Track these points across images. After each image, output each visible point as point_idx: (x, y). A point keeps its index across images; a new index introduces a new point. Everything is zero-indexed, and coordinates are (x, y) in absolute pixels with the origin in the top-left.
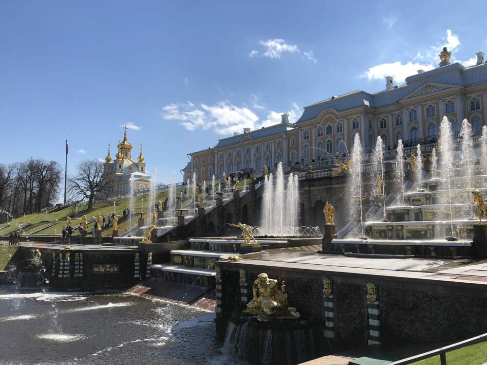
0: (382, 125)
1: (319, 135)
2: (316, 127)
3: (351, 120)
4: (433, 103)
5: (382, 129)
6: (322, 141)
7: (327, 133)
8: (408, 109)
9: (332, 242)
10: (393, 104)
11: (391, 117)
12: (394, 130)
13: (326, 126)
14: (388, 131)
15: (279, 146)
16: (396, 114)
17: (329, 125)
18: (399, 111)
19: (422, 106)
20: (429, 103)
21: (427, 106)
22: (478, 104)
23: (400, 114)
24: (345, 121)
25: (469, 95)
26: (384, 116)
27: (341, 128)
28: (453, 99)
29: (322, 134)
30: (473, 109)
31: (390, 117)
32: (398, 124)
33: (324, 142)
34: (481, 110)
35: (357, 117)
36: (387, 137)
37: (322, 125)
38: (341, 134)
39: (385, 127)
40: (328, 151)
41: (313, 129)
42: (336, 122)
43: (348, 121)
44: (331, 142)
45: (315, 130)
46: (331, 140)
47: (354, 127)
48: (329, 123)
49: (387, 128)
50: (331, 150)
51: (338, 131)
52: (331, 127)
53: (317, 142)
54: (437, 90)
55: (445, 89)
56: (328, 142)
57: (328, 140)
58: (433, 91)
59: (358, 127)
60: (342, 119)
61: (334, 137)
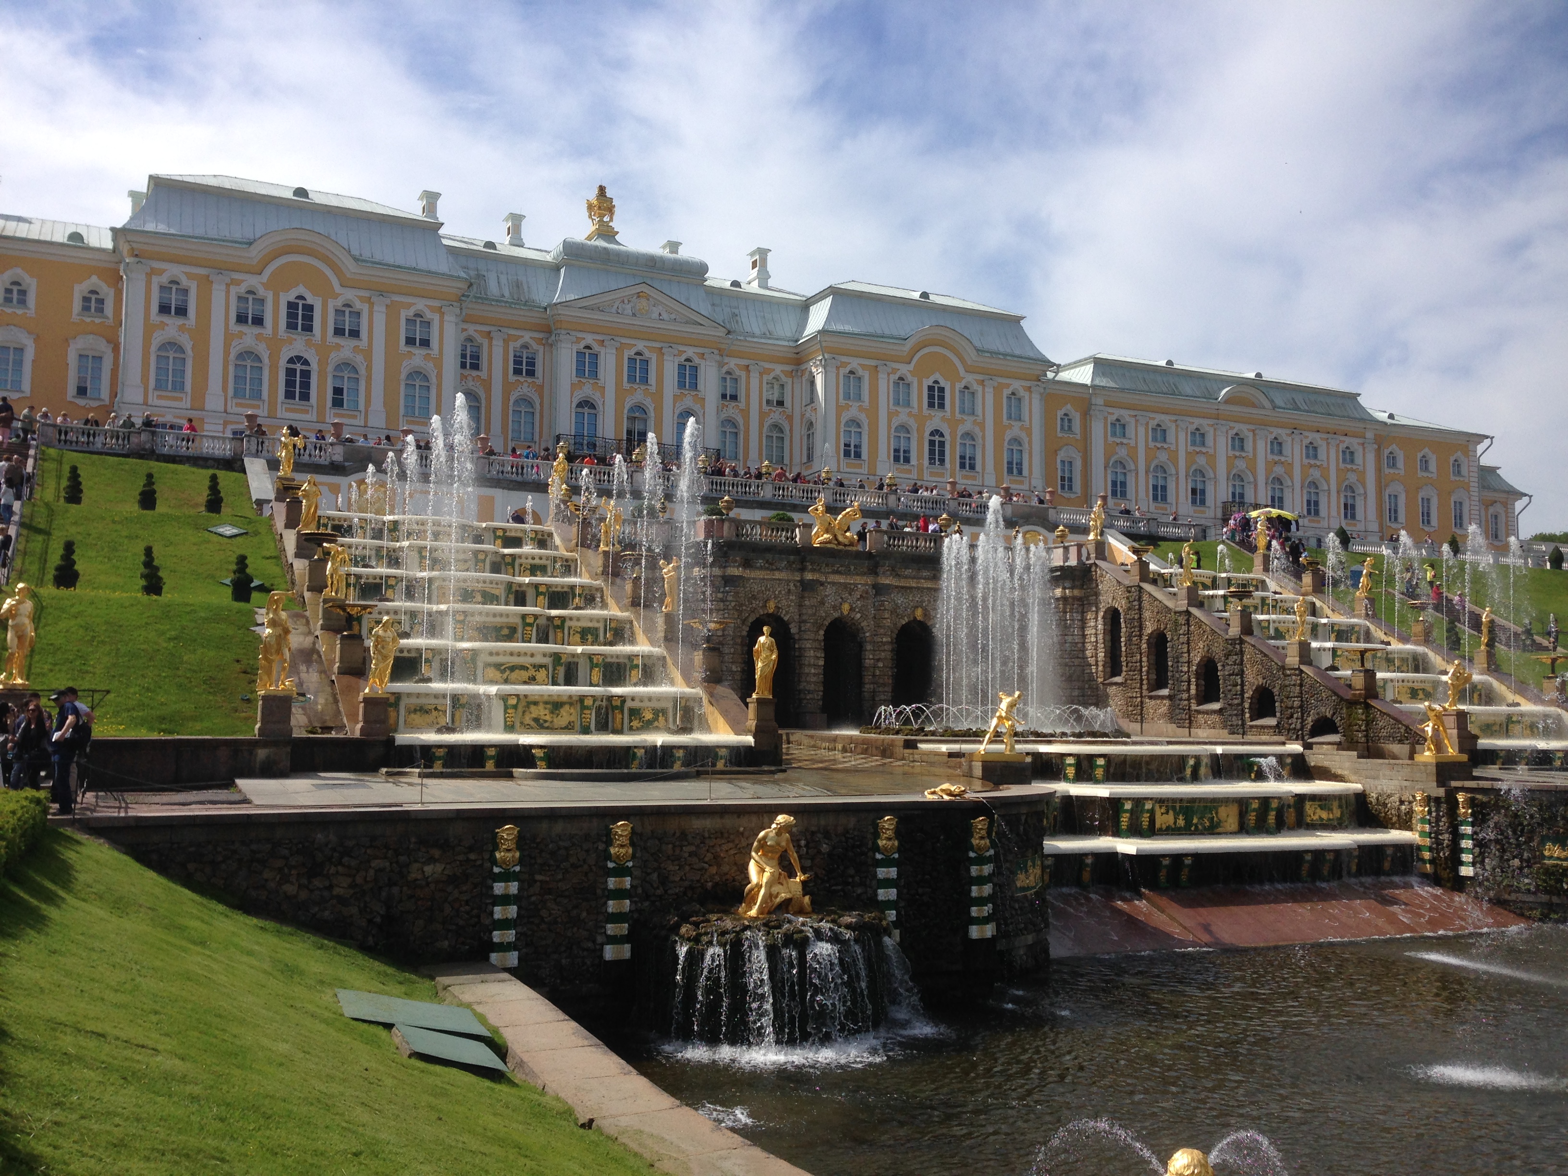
1: (241, 320)
2: (233, 282)
3: (404, 314)
4: (650, 349)
6: (263, 350)
8: (576, 340)
9: (1479, 747)
11: (501, 343)
12: (507, 389)
13: (291, 297)
14: (486, 384)
16: (521, 337)
17: (301, 298)
18: (531, 335)
19: (620, 346)
20: (639, 345)
21: (632, 352)
24: (381, 308)
26: (480, 332)
27: (355, 324)
28: (700, 356)
29: (257, 321)
31: (498, 344)
32: (517, 372)
33: (273, 357)
34: (742, 405)
35: (432, 309)
36: (483, 402)
37: (266, 286)
38: (356, 349)
39: (475, 367)
40: (290, 395)
41: (215, 286)
42: (336, 296)
43: (392, 310)
44: (306, 363)
45: (228, 292)
46: (306, 356)
47: (410, 341)
48: (301, 290)
49: (483, 374)
50: (305, 397)
51: (339, 332)
52: (309, 308)
53: (234, 344)
54: (665, 316)
55: (687, 323)
56: (291, 361)
57: (293, 354)
58: (655, 315)
59: (425, 343)
60: (366, 294)
61: (324, 350)
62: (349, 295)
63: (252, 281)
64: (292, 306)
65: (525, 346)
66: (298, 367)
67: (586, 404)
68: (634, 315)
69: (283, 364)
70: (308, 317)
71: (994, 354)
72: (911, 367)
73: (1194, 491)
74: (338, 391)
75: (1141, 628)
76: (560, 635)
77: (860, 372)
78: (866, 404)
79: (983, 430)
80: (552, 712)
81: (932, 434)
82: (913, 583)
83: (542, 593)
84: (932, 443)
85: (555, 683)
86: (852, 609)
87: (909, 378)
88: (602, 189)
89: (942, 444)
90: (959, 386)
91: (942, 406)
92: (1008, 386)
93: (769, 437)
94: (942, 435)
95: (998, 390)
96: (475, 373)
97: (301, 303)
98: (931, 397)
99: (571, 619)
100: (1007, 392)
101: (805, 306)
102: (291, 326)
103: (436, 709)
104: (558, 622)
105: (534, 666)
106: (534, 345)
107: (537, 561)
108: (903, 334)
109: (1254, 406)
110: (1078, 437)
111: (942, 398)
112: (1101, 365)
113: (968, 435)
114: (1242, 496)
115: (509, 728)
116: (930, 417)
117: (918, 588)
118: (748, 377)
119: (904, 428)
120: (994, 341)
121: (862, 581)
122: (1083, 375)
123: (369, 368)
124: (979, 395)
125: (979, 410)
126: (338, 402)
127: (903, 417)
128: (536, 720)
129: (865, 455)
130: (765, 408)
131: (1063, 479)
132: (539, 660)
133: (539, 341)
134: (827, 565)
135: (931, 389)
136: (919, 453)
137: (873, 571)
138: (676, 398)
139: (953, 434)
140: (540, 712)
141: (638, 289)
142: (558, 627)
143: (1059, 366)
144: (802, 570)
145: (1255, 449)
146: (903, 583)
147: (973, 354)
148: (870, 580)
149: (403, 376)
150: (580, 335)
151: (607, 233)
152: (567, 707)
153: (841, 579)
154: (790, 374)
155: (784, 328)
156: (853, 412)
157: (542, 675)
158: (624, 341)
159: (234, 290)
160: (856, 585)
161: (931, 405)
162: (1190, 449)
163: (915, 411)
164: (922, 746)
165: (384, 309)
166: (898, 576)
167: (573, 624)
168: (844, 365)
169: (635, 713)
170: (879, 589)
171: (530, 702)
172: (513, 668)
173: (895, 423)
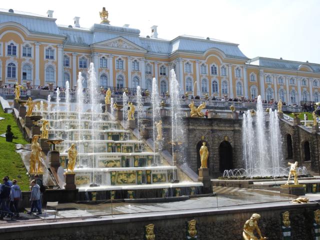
3: (45, 48)
4: (123, 58)
12: (78, 72)
13: (9, 44)
16: (81, 55)
17: (12, 44)
18: (85, 54)
19: (114, 57)
20: (120, 56)
21: (118, 59)
24: (37, 46)
26: (69, 54)
27: (29, 52)
28: (139, 59)
31: (74, 57)
32: (81, 66)
33: (4, 63)
34: (153, 75)
35: (54, 46)
36: (70, 76)
38: (30, 60)
39: (67, 65)
40: (9, 76)
42: (23, 43)
43: (41, 47)
44: (14, 65)
46: (14, 63)
47: (47, 57)
48: (12, 41)
49: (70, 67)
50: (14, 76)
51: (24, 55)
52: (15, 47)
54: (128, 47)
55: (135, 49)
56: (9, 65)
57: (11, 62)
58: (125, 47)
59: (52, 57)
60: (33, 42)
61: (20, 61)
62: (28, 42)
64: (9, 47)
65: (83, 58)
66: (12, 66)
68: (118, 47)
69: (7, 65)
70: (15, 51)
71: (231, 56)
72: (206, 61)
73: (292, 98)
74: (25, 74)
75: (299, 140)
76: (119, 150)
77: (190, 63)
78: (193, 73)
79: (229, 80)
80: (127, 177)
81: (213, 82)
82: (224, 129)
83: (110, 136)
84: (213, 85)
85: (122, 167)
86: (205, 138)
87: (205, 64)
88: (104, 9)
89: (217, 85)
90: (221, 66)
91: (216, 73)
92: (235, 66)
93: (162, 85)
94: (216, 82)
95: (233, 67)
96: (67, 67)
97: (12, 46)
98: (212, 70)
99: (123, 144)
100: (235, 68)
101: (171, 43)
102: (9, 53)
103: (86, 178)
104: (118, 145)
105: (115, 161)
106: (86, 58)
107: (105, 125)
108: (203, 50)
109: (308, 71)
110: (256, 82)
111: (216, 71)
112: (261, 59)
113: (225, 82)
114: (306, 99)
115: (113, 184)
116: (213, 77)
117: (225, 130)
118: (154, 66)
119: (205, 80)
120: (230, 53)
121: (208, 128)
122: (257, 63)
123: (34, 66)
124: (227, 69)
125: (227, 74)
126: (25, 77)
127: (204, 77)
128: (122, 180)
129: (193, 90)
130: (160, 76)
131: (252, 95)
132: (117, 158)
133: (87, 56)
134: (196, 123)
135: (212, 68)
136: (209, 88)
137: (211, 125)
138: (132, 73)
139: (220, 82)
140: (124, 177)
141: (119, 39)
142: (118, 147)
143: (251, 59)
144: (189, 125)
145: (309, 84)
146: (221, 129)
147: (225, 56)
148: (210, 128)
149: (45, 68)
150: (101, 54)
151: (106, 22)
152: (132, 175)
153: (201, 128)
154: (167, 65)
155: (165, 50)
156: (189, 76)
157: (118, 164)
158: (116, 55)
160: (206, 130)
161: (213, 73)
162: (290, 85)
163: (208, 75)
164: (254, 183)
165: (39, 47)
166: (219, 126)
167: (124, 145)
168: (185, 61)
169: (154, 176)
170: (213, 131)
171: (119, 174)
172: (108, 162)
173: (202, 78)
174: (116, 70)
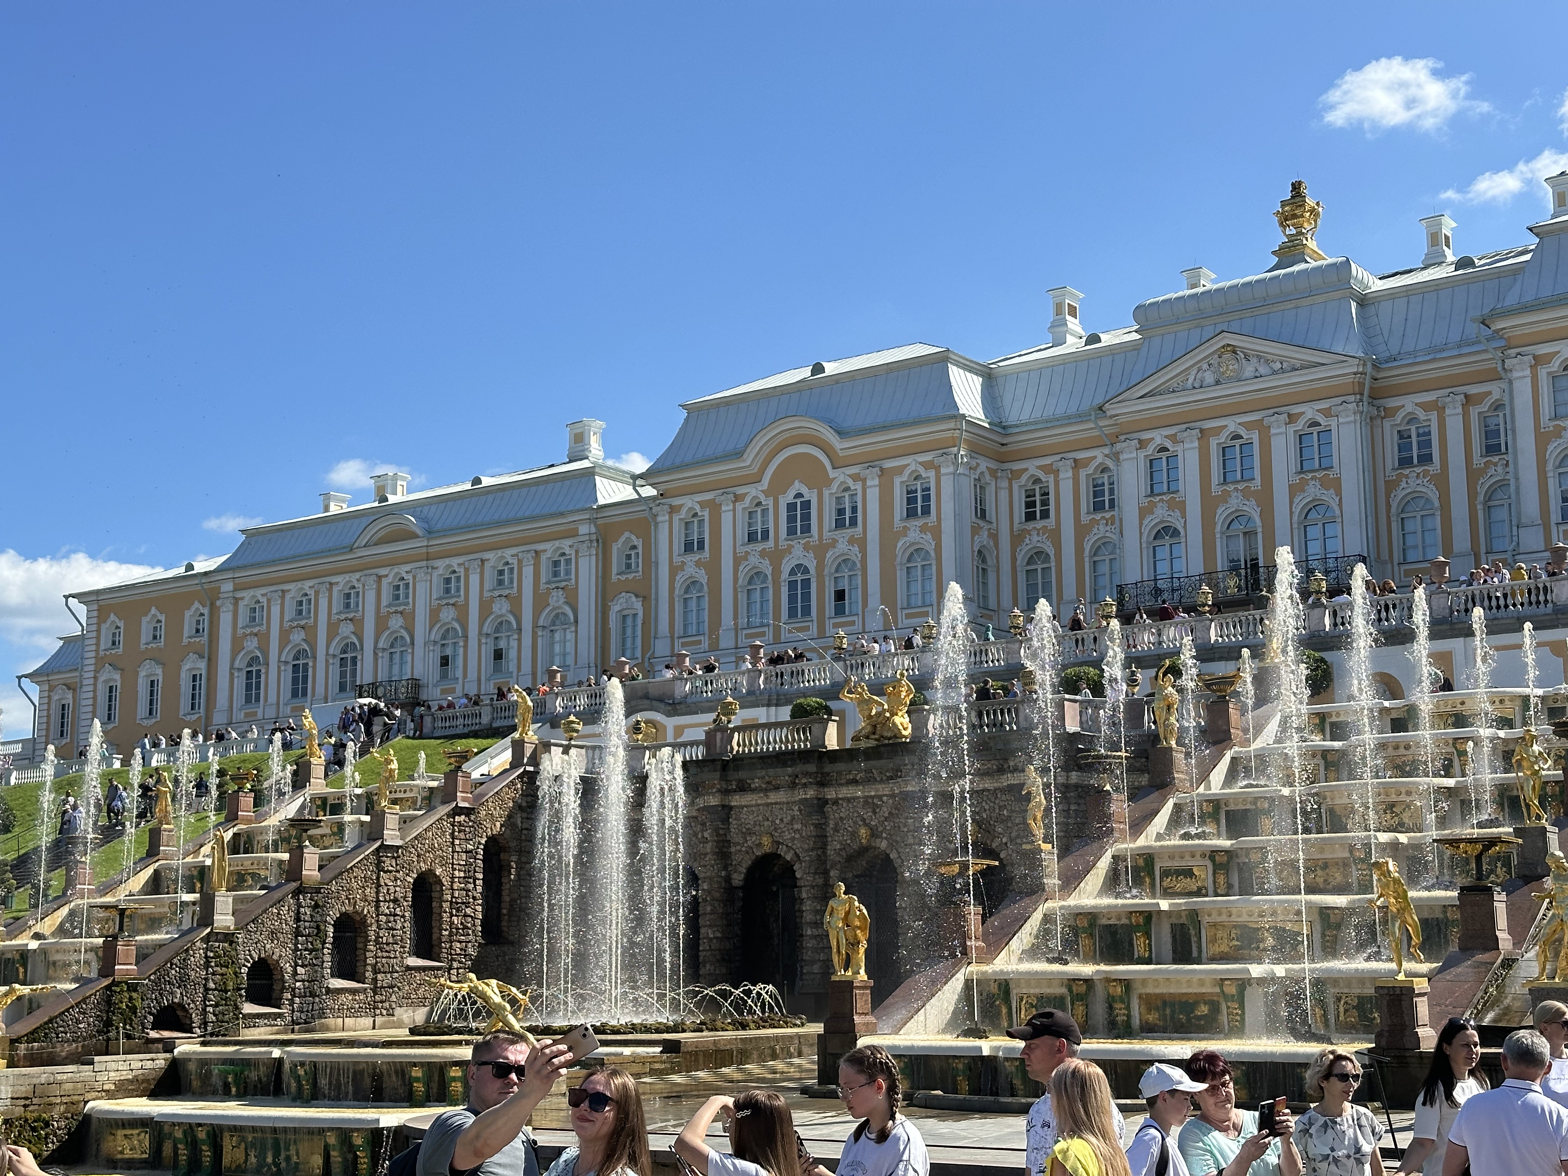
0: (1030, 505)
1: (752, 537)
2: (737, 498)
3: (898, 480)
4: (1248, 426)
5: (1031, 525)
6: (766, 567)
7: (791, 531)
8: (1142, 444)
10: (1080, 417)
11: (1069, 473)
12: (1081, 530)
13: (789, 497)
14: (1055, 536)
15: (556, 574)
16: (1093, 458)
17: (799, 495)
18: (1107, 451)
19: (1204, 434)
20: (1232, 424)
21: (1223, 438)
22: (1425, 443)
23: (1110, 463)
24: (873, 482)
25: (1392, 403)
26: (1040, 467)
27: (854, 509)
28: (1327, 413)
29: (765, 535)
30: (1405, 462)
31: (1066, 474)
32: (1098, 507)
33: (777, 572)
34: (1435, 466)
35: (927, 465)
36: (1052, 559)
37: (766, 493)
38: (853, 540)
40: (792, 613)
41: (724, 508)
42: (829, 482)
43: (885, 479)
44: (806, 571)
45: (734, 510)
46: (805, 563)
47: (911, 512)
48: (797, 488)
50: (806, 611)
51: (838, 523)
52: (807, 505)
53: (741, 568)
54: (1263, 370)
55: (1297, 370)
56: (792, 572)
57: (795, 562)
58: (1249, 374)
59: (926, 510)
60: (856, 470)
61: (820, 551)
62: (843, 475)
63: (752, 491)
64: (791, 507)
65: (1100, 469)
66: (799, 577)
67: (1167, 532)
68: (1218, 383)
69: (785, 575)
70: (806, 517)
74: (840, 595)
97: (798, 501)
106: (1112, 465)
118: (1441, 419)
121: (887, 791)
123: (865, 559)
126: (840, 611)
130: (1478, 461)
138: (1294, 490)
149: (899, 559)
150: (1146, 436)
153: (857, 792)
158: (1208, 425)
159: (739, 506)
160: (881, 797)
165: (876, 482)
174: (1216, 489)
